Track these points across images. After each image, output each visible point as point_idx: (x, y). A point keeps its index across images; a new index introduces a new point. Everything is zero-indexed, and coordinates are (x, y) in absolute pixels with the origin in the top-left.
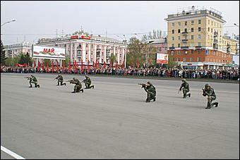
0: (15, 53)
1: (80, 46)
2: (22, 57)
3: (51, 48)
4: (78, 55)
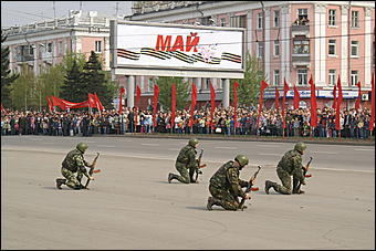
0: (46, 56)
1: (303, 20)
2: (73, 72)
3: (185, 33)
4: (293, 59)
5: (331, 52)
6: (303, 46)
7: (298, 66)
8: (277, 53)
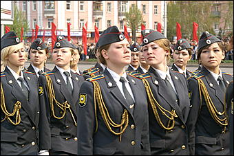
4: (45, 12)
5: (68, 8)
6: (50, 4)
7: (48, 17)
8: (35, 9)
